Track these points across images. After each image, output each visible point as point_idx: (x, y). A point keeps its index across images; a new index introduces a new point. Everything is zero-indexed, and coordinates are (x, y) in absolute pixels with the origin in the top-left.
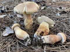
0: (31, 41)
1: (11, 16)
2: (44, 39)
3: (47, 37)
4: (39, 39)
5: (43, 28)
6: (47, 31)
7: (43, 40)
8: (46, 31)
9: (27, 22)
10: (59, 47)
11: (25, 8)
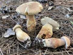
0: (31, 43)
1: (14, 17)
3: (49, 41)
5: (45, 30)
6: (49, 34)
7: (44, 43)
9: (29, 24)
11: (27, 8)
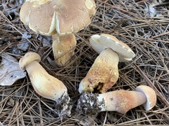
0: (71, 107)
2: (102, 103)
3: (112, 99)
4: (92, 104)
7: (101, 107)
8: (109, 81)
9: (60, 48)
10: (138, 119)
